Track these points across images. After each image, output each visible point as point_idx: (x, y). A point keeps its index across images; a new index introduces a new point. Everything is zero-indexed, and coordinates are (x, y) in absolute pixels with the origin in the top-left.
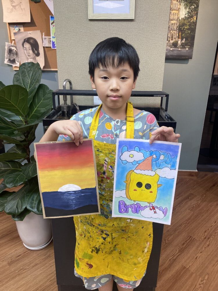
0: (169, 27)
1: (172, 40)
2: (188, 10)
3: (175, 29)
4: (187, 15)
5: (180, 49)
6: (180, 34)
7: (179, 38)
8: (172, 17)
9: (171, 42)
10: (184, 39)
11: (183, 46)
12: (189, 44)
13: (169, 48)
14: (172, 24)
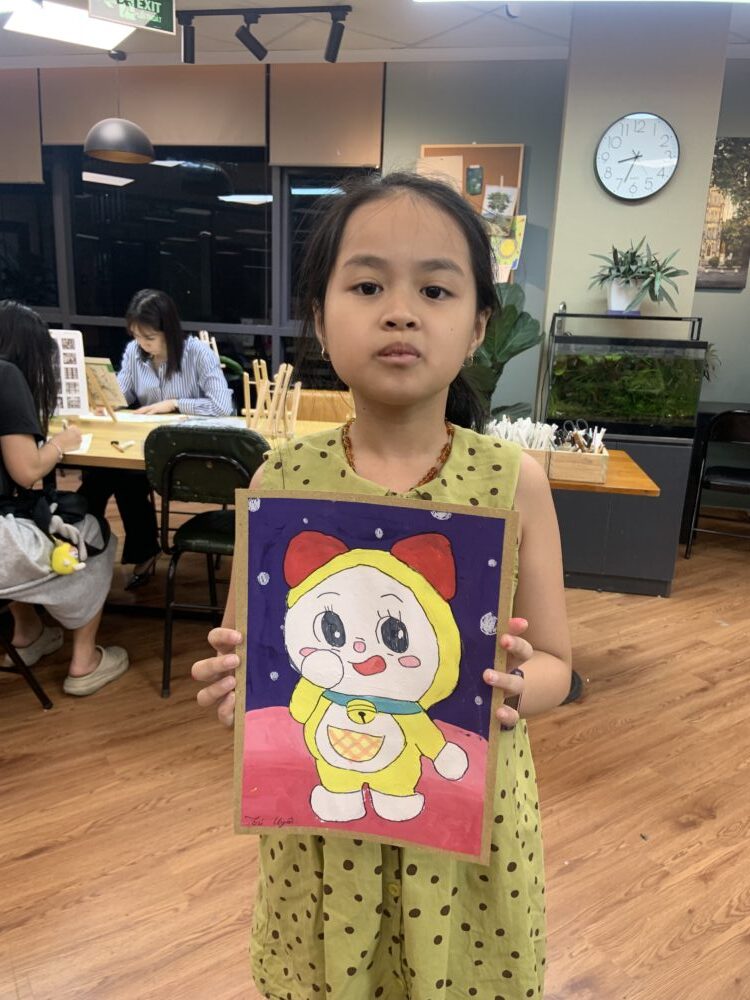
0: (704, 234)
1: (708, 255)
2: (738, 206)
3: (715, 237)
4: (736, 215)
5: (722, 271)
6: (724, 245)
7: (721, 251)
8: (709, 218)
9: (707, 258)
10: (731, 255)
11: (729, 265)
12: (740, 262)
13: (703, 269)
14: (709, 229)
